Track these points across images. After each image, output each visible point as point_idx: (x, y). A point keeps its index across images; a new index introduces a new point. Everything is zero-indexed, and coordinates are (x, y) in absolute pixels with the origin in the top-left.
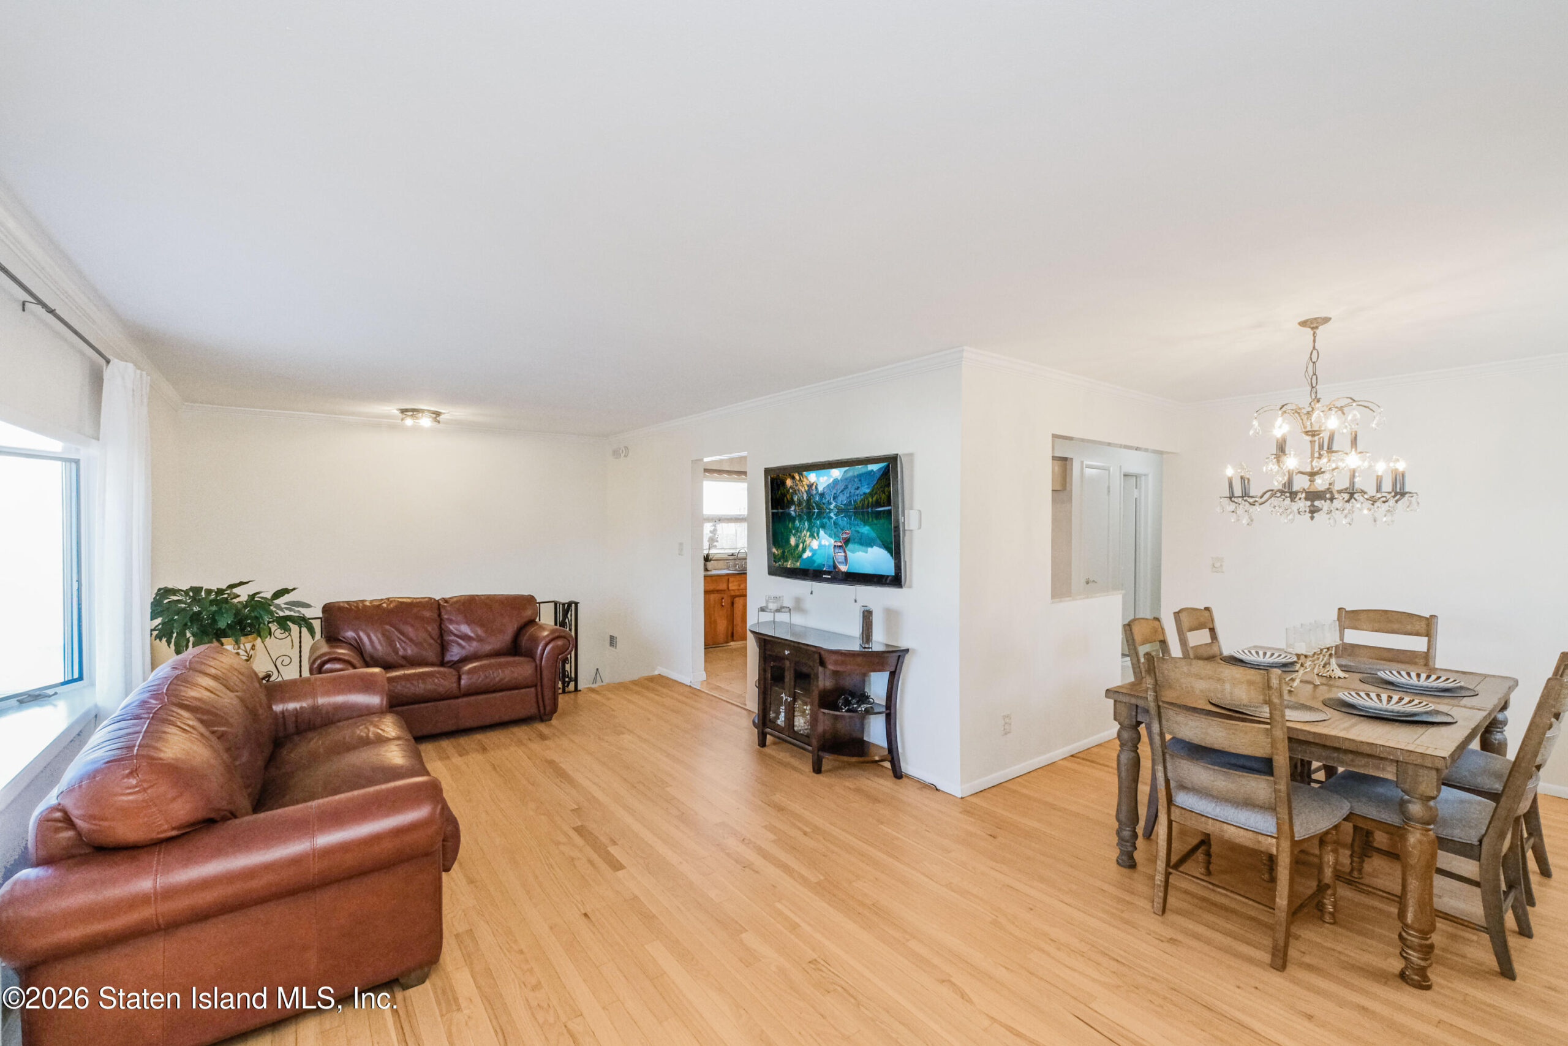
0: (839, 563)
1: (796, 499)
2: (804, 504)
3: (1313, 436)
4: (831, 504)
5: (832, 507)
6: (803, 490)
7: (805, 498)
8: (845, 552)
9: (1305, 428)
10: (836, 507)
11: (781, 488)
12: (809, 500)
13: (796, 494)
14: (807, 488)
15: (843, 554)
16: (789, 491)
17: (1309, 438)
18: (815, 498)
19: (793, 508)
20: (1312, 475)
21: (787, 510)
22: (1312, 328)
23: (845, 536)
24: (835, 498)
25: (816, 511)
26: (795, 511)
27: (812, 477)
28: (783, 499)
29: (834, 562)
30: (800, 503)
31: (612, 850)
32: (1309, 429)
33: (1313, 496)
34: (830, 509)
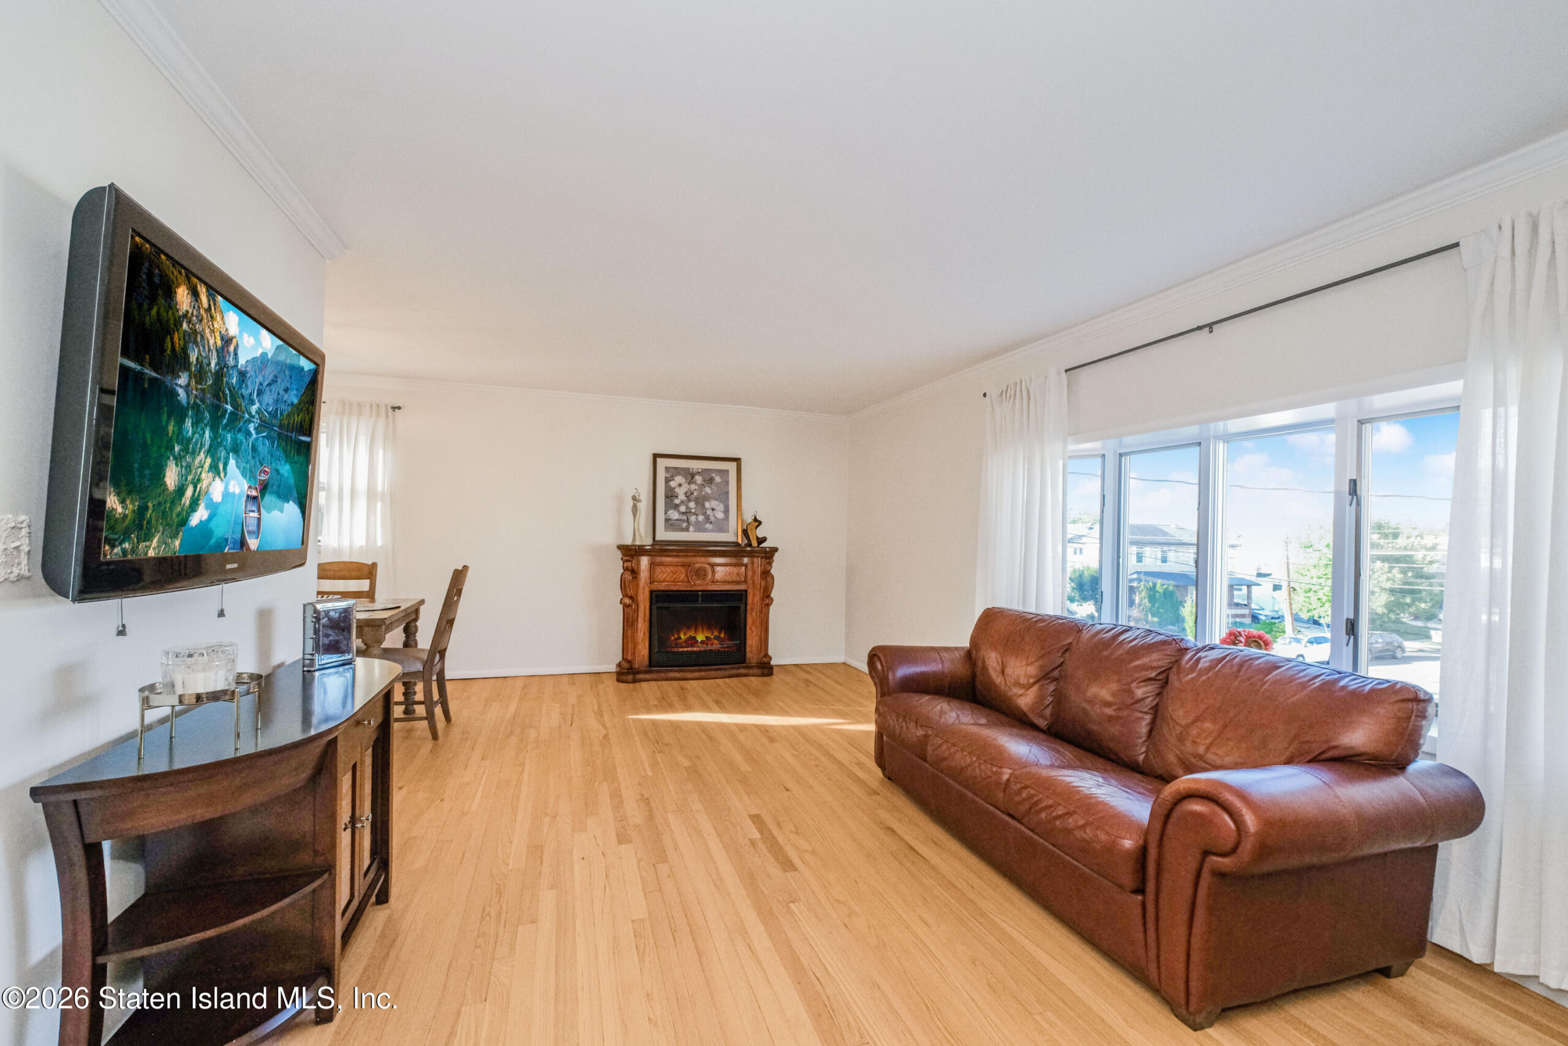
0: (249, 532)
1: (193, 358)
2: (210, 382)
4: (252, 403)
5: (254, 409)
6: (212, 342)
7: (213, 365)
8: (259, 511)
10: (259, 412)
11: (161, 301)
12: (219, 375)
13: (196, 343)
14: (219, 343)
15: (256, 515)
16: (178, 323)
18: (230, 377)
19: (183, 380)
21: (168, 379)
23: (263, 477)
24: (260, 393)
25: (229, 407)
26: (187, 388)
27: (232, 321)
28: (163, 341)
29: (243, 531)
30: (200, 375)
31: (756, 835)
34: (250, 414)
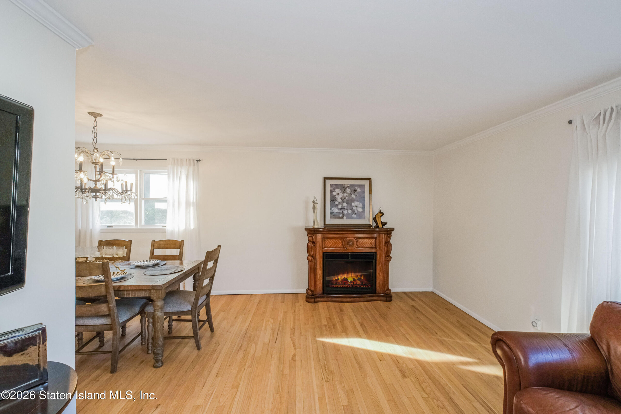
3: (96, 164)
9: (92, 160)
17: (94, 165)
20: (96, 181)
22: (95, 117)
32: (94, 161)
33: (95, 190)
